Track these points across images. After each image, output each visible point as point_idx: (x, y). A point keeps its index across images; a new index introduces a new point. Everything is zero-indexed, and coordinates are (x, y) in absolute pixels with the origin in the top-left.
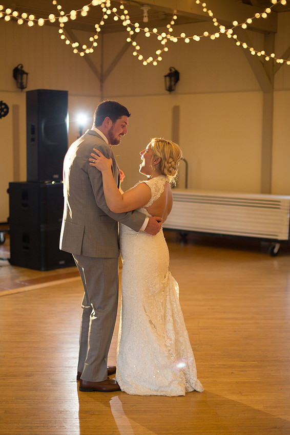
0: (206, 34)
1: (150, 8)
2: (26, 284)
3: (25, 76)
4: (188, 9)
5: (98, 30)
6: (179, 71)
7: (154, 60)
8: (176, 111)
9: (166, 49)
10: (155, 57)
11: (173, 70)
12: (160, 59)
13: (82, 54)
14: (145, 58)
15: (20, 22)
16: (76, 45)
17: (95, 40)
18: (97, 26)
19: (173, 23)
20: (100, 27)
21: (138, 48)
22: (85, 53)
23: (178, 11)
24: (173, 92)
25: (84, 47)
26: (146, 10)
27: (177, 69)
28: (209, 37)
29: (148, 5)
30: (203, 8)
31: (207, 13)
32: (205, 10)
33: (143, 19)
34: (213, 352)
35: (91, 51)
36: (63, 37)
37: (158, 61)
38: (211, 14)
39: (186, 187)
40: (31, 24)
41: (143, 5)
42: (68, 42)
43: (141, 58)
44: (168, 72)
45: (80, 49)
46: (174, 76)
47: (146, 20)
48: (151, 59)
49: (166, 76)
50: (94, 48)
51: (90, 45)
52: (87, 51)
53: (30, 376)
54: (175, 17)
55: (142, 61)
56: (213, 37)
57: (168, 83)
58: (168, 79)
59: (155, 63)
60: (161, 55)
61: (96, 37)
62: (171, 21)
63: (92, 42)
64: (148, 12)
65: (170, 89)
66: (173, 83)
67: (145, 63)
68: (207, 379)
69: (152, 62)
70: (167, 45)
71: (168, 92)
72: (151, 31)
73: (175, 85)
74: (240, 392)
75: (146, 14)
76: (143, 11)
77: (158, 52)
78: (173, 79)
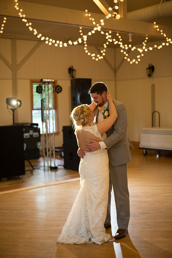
0: (155, 46)
1: (132, 34)
2: (69, 178)
3: (74, 72)
4: (153, 34)
5: (105, 47)
6: (154, 65)
7: (136, 61)
8: (153, 86)
9: (143, 55)
10: (137, 59)
11: (151, 65)
12: (139, 60)
13: (97, 60)
14: (131, 60)
15: (56, 45)
16: (94, 55)
17: (104, 52)
18: (105, 45)
19: (146, 41)
20: (107, 45)
21: (127, 55)
22: (99, 59)
23: (148, 35)
24: (151, 77)
25: (98, 56)
26: (130, 35)
27: (153, 65)
28: (157, 47)
29: (131, 33)
30: (161, 32)
31: (163, 35)
32: (162, 34)
33: (129, 40)
34: (159, 214)
35: (102, 57)
36: (86, 51)
37: (138, 61)
38: (165, 36)
39: (159, 126)
40: (61, 46)
41: (128, 33)
42: (89, 54)
43: (129, 60)
44: (148, 66)
45: (96, 57)
46: (151, 69)
47: (130, 40)
48: (134, 60)
49: (147, 69)
50: (103, 56)
51: (101, 55)
52: (100, 58)
53: (59, 226)
54: (147, 38)
55: (130, 61)
56: (159, 48)
57: (148, 73)
58: (148, 70)
59: (137, 63)
60: (140, 58)
61: (104, 51)
62: (145, 40)
63: (102, 53)
64: (132, 36)
65: (150, 75)
66: (151, 72)
67: (131, 63)
68: (151, 229)
69: (135, 62)
70: (143, 53)
71: (148, 77)
72: (128, 46)
73: (152, 73)
74: (168, 237)
75: (130, 37)
76: (129, 36)
77: (138, 57)
78: (151, 70)
